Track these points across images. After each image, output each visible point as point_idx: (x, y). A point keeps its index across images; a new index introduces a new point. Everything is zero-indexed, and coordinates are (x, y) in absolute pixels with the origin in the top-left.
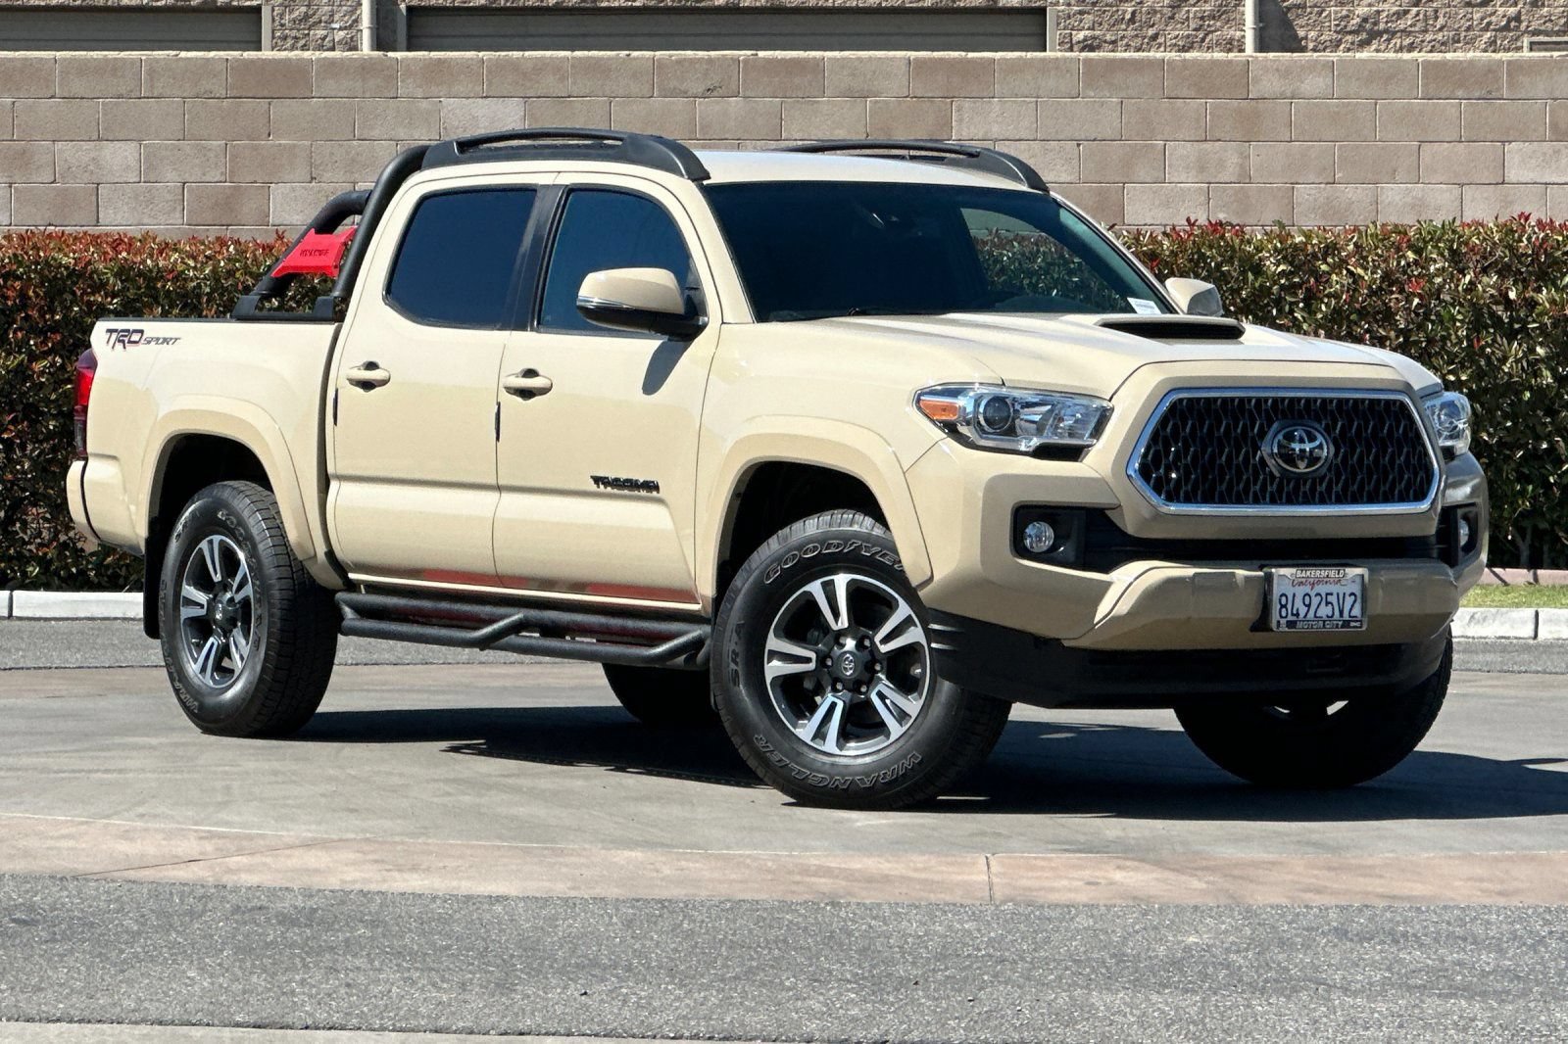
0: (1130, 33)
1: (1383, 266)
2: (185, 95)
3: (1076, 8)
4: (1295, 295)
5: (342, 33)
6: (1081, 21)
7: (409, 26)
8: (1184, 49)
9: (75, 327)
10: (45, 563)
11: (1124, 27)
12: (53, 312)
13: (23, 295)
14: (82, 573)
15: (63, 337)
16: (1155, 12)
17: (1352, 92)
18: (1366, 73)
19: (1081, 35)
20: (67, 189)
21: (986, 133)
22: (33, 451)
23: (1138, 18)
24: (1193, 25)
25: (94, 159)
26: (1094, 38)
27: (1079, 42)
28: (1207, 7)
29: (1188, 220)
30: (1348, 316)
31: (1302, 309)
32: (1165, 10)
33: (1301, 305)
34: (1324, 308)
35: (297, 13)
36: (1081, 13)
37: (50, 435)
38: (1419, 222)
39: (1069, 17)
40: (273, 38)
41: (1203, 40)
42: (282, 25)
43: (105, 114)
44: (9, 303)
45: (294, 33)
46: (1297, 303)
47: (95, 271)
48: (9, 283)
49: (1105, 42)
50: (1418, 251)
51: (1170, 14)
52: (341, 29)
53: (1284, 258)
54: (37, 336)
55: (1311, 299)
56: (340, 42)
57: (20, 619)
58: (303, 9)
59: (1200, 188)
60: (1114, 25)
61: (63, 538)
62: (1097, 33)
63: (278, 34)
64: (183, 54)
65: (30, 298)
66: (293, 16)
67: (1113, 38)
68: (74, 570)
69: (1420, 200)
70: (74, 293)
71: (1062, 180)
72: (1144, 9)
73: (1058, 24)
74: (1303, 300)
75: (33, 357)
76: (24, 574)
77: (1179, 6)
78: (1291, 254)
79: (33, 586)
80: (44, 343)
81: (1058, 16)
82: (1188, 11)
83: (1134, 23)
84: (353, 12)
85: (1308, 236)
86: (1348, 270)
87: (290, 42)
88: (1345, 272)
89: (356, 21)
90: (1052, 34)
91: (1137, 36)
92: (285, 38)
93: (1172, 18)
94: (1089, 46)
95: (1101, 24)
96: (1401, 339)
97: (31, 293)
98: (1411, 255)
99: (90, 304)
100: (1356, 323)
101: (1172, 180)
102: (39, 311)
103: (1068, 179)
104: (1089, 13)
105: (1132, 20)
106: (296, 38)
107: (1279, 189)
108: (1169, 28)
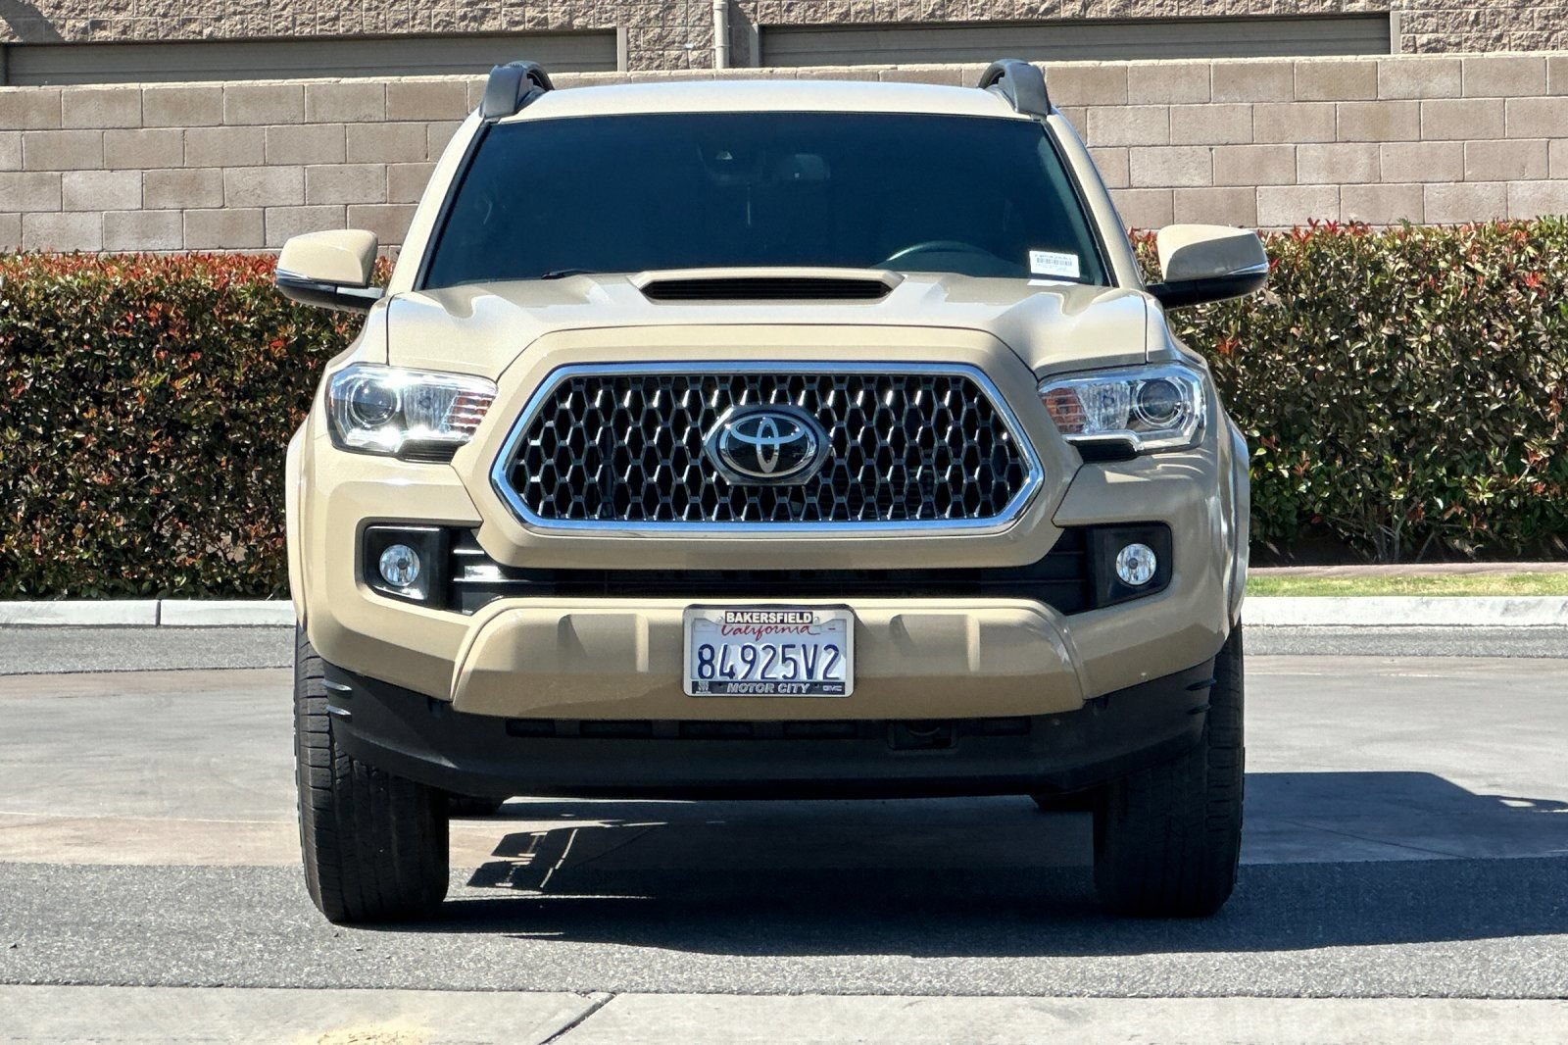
0: (1474, 34)
1: (1501, 261)
2: (345, 119)
3: (1419, 11)
4: (1414, 291)
5: (696, 53)
6: (1425, 24)
7: (762, 45)
8: (1528, 48)
9: (214, 345)
10: (192, 574)
11: (1468, 28)
12: (192, 331)
13: (165, 317)
14: (228, 582)
15: (204, 356)
16: (1500, 13)
17: (1480, 90)
18: (1494, 71)
19: (1424, 39)
20: (235, 213)
21: (1120, 139)
22: (177, 466)
23: (1482, 20)
24: (1537, 25)
25: (260, 183)
26: (1438, 41)
27: (1422, 45)
28: (1552, 7)
29: (1310, 220)
30: (1467, 312)
31: (1422, 306)
32: (1509, 11)
33: (1421, 302)
34: (1442, 304)
35: (651, 34)
36: (1425, 16)
37: (193, 451)
38: (1538, 217)
39: (1413, 21)
40: (629, 58)
41: (1548, 39)
42: (637, 47)
43: (271, 140)
44: (152, 324)
45: (648, 54)
46: (1416, 300)
47: (234, 292)
48: (152, 305)
49: (1449, 44)
50: (1539, 247)
51: (1514, 15)
52: (694, 49)
53: (1403, 256)
54: (179, 355)
55: (1430, 296)
56: (694, 62)
57: (167, 627)
58: (658, 30)
59: (1331, 189)
60: (1458, 27)
61: (210, 549)
62: (1441, 35)
63: (633, 56)
64: (344, 81)
65: (171, 319)
66: (647, 37)
67: (1457, 40)
68: (219, 580)
69: (1549, 195)
70: (213, 314)
71: (1195, 184)
72: (1488, 11)
73: (1402, 28)
74: (1422, 296)
75: (175, 376)
76: (172, 583)
77: (1524, 6)
78: (1409, 252)
79: (182, 594)
80: (185, 361)
81: (1402, 21)
82: (1532, 12)
83: (1478, 25)
84: (706, 32)
85: (1427, 233)
86: (1467, 267)
87: (645, 63)
88: (1463, 268)
89: (709, 40)
90: (1396, 37)
91: (1481, 37)
92: (641, 59)
93: (1516, 18)
94: (1431, 48)
95: (1444, 26)
96: (1520, 333)
97: (172, 314)
98: (1531, 251)
99: (228, 323)
100: (1474, 319)
101: (1304, 181)
102: (180, 331)
103: (1202, 183)
104: (1432, 16)
105: (1476, 22)
106: (650, 58)
107: (1409, 188)
108: (1513, 29)
